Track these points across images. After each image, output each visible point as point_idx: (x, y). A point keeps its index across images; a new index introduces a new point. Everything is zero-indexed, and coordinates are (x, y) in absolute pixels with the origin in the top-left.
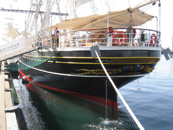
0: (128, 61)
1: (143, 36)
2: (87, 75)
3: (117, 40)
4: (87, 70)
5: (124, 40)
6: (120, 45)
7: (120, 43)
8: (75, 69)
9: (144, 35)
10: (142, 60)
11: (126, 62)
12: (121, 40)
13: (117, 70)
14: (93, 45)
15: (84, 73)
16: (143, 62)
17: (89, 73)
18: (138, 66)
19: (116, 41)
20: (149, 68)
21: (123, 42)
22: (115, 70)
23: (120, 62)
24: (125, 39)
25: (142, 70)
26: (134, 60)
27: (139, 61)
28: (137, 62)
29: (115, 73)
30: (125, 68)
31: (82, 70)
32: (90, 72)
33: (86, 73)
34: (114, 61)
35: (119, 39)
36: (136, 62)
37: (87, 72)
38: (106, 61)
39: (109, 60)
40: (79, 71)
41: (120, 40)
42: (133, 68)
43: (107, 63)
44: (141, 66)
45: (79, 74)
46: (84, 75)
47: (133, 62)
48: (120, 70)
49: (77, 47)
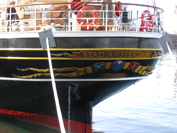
0: (101, 54)
1: (125, 14)
2: (37, 77)
3: (83, 21)
4: (36, 69)
5: (94, 21)
6: (88, 28)
7: (88, 26)
8: (18, 69)
9: (127, 13)
10: (124, 54)
11: (98, 56)
12: (90, 21)
13: (85, 70)
14: (45, 30)
15: (32, 75)
16: (127, 57)
17: (40, 74)
18: (120, 63)
19: (82, 23)
20: (140, 67)
21: (92, 24)
22: (82, 69)
23: (88, 56)
24: (95, 19)
25: (126, 70)
26: (111, 53)
27: (120, 55)
28: (117, 57)
29: (81, 74)
30: (98, 66)
31: (29, 70)
32: (42, 72)
33: (36, 75)
34: (78, 54)
35: (86, 20)
36: (115, 57)
37: (36, 72)
38: (66, 55)
39: (70, 52)
40: (24, 71)
41: (88, 22)
42: (111, 66)
43: (68, 57)
44: (125, 64)
45: (24, 77)
46: (33, 78)
47: (110, 57)
48: (89, 69)
49: (22, 31)
